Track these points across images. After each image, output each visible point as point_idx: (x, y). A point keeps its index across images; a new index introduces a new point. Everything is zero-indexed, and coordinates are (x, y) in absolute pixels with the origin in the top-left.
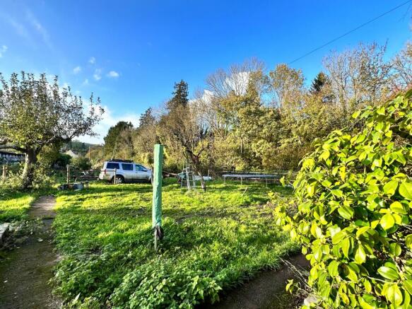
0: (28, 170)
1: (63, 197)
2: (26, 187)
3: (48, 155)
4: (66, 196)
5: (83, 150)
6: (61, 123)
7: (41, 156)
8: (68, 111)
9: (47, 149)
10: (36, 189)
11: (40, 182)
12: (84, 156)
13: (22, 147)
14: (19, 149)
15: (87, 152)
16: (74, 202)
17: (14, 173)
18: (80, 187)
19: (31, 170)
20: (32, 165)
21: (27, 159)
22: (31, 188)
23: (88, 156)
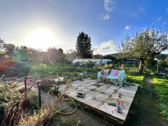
0: (141, 66)
1: (156, 79)
2: (141, 73)
3: (149, 61)
4: (158, 79)
5: (163, 58)
6: (155, 46)
7: (146, 61)
8: (159, 40)
9: (148, 58)
10: (144, 74)
11: (146, 71)
12: (164, 60)
13: (139, 58)
14: (138, 59)
15: (165, 58)
16: (163, 82)
17: (137, 67)
18: (165, 75)
19: (142, 66)
20: (143, 64)
21: (141, 62)
22: (143, 73)
23: (166, 60)
